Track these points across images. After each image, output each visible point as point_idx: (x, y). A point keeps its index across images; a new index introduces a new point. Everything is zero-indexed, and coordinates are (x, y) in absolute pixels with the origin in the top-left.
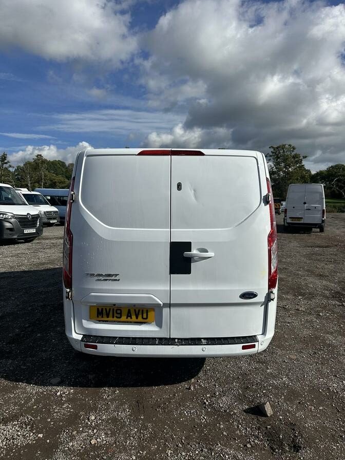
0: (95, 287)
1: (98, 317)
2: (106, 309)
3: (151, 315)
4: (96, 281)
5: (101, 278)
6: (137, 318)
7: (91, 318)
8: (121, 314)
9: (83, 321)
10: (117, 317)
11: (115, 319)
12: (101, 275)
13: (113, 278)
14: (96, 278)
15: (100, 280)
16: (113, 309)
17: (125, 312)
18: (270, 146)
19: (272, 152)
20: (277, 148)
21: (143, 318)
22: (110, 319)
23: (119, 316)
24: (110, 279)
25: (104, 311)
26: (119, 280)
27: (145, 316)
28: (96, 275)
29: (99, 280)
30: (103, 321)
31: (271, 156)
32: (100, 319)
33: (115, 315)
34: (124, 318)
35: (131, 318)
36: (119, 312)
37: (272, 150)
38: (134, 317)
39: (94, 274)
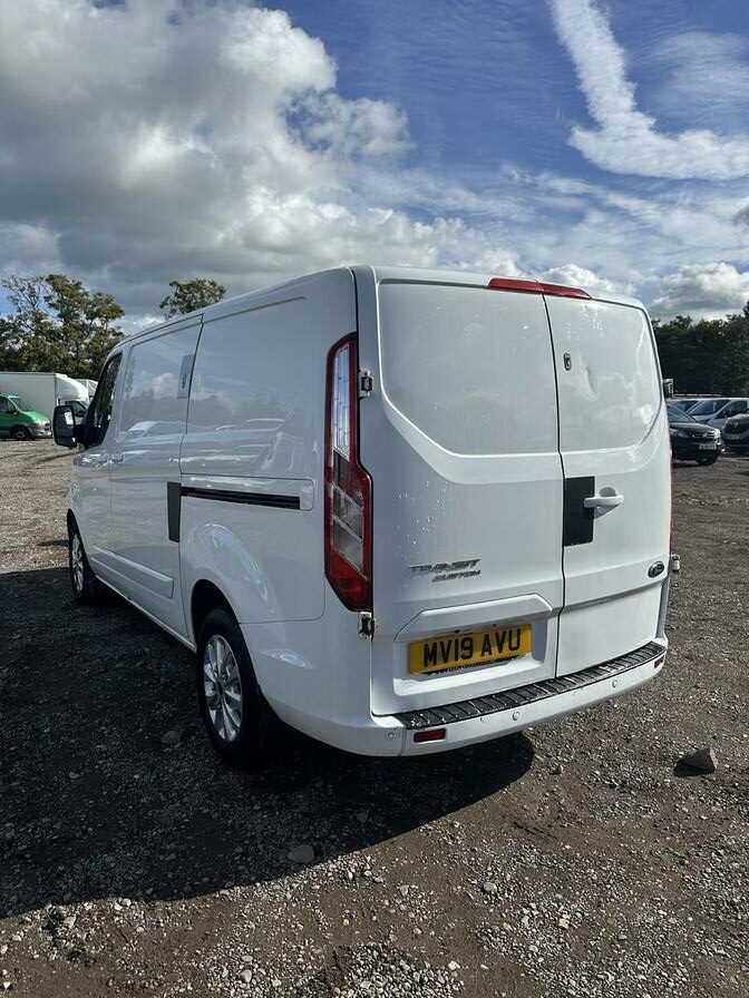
0: (433, 596)
1: (426, 665)
2: (442, 643)
3: (526, 637)
4: (433, 581)
5: (444, 573)
6: (500, 651)
7: (411, 672)
8: (471, 648)
9: (395, 681)
10: (464, 657)
11: (461, 661)
12: (444, 567)
13: (469, 569)
14: (434, 575)
15: (444, 578)
16: (457, 641)
17: (478, 642)
18: (172, 281)
19: (176, 294)
20: (188, 286)
21: (511, 648)
22: (452, 663)
23: (467, 653)
24: (462, 574)
25: (439, 649)
26: (479, 572)
27: (514, 644)
28: (436, 567)
29: (437, 579)
30: (437, 672)
31: (175, 303)
32: (429, 670)
33: (461, 652)
34: (477, 657)
35: (490, 653)
36: (467, 644)
37: (175, 289)
38: (495, 649)
39: (429, 567)
